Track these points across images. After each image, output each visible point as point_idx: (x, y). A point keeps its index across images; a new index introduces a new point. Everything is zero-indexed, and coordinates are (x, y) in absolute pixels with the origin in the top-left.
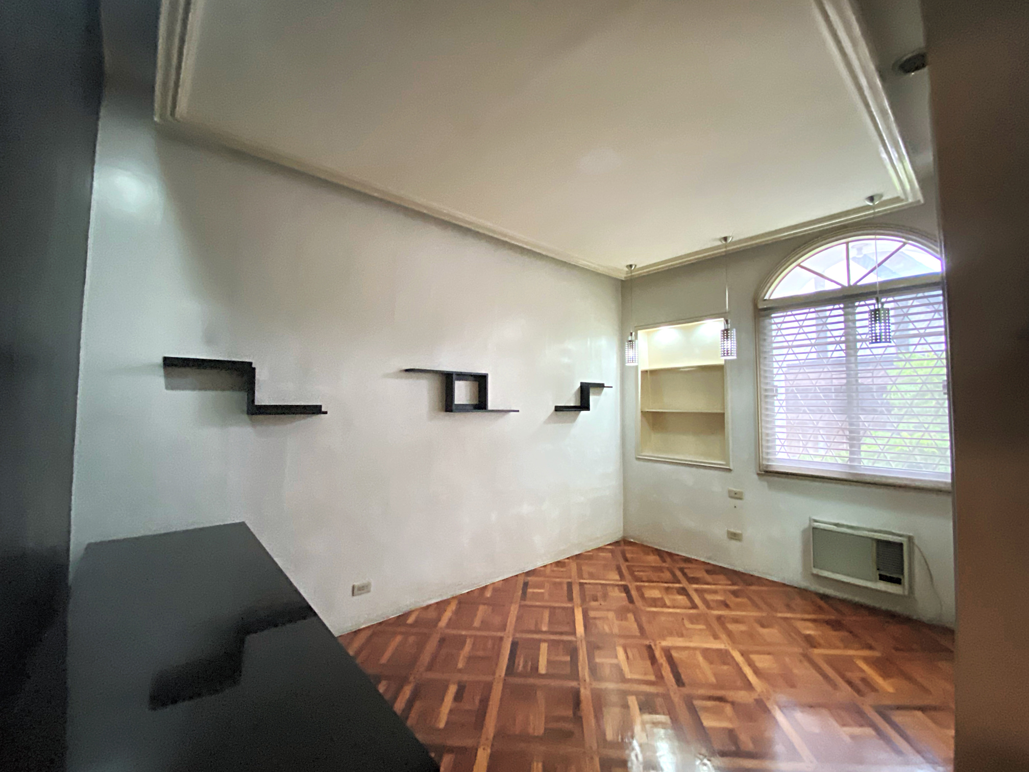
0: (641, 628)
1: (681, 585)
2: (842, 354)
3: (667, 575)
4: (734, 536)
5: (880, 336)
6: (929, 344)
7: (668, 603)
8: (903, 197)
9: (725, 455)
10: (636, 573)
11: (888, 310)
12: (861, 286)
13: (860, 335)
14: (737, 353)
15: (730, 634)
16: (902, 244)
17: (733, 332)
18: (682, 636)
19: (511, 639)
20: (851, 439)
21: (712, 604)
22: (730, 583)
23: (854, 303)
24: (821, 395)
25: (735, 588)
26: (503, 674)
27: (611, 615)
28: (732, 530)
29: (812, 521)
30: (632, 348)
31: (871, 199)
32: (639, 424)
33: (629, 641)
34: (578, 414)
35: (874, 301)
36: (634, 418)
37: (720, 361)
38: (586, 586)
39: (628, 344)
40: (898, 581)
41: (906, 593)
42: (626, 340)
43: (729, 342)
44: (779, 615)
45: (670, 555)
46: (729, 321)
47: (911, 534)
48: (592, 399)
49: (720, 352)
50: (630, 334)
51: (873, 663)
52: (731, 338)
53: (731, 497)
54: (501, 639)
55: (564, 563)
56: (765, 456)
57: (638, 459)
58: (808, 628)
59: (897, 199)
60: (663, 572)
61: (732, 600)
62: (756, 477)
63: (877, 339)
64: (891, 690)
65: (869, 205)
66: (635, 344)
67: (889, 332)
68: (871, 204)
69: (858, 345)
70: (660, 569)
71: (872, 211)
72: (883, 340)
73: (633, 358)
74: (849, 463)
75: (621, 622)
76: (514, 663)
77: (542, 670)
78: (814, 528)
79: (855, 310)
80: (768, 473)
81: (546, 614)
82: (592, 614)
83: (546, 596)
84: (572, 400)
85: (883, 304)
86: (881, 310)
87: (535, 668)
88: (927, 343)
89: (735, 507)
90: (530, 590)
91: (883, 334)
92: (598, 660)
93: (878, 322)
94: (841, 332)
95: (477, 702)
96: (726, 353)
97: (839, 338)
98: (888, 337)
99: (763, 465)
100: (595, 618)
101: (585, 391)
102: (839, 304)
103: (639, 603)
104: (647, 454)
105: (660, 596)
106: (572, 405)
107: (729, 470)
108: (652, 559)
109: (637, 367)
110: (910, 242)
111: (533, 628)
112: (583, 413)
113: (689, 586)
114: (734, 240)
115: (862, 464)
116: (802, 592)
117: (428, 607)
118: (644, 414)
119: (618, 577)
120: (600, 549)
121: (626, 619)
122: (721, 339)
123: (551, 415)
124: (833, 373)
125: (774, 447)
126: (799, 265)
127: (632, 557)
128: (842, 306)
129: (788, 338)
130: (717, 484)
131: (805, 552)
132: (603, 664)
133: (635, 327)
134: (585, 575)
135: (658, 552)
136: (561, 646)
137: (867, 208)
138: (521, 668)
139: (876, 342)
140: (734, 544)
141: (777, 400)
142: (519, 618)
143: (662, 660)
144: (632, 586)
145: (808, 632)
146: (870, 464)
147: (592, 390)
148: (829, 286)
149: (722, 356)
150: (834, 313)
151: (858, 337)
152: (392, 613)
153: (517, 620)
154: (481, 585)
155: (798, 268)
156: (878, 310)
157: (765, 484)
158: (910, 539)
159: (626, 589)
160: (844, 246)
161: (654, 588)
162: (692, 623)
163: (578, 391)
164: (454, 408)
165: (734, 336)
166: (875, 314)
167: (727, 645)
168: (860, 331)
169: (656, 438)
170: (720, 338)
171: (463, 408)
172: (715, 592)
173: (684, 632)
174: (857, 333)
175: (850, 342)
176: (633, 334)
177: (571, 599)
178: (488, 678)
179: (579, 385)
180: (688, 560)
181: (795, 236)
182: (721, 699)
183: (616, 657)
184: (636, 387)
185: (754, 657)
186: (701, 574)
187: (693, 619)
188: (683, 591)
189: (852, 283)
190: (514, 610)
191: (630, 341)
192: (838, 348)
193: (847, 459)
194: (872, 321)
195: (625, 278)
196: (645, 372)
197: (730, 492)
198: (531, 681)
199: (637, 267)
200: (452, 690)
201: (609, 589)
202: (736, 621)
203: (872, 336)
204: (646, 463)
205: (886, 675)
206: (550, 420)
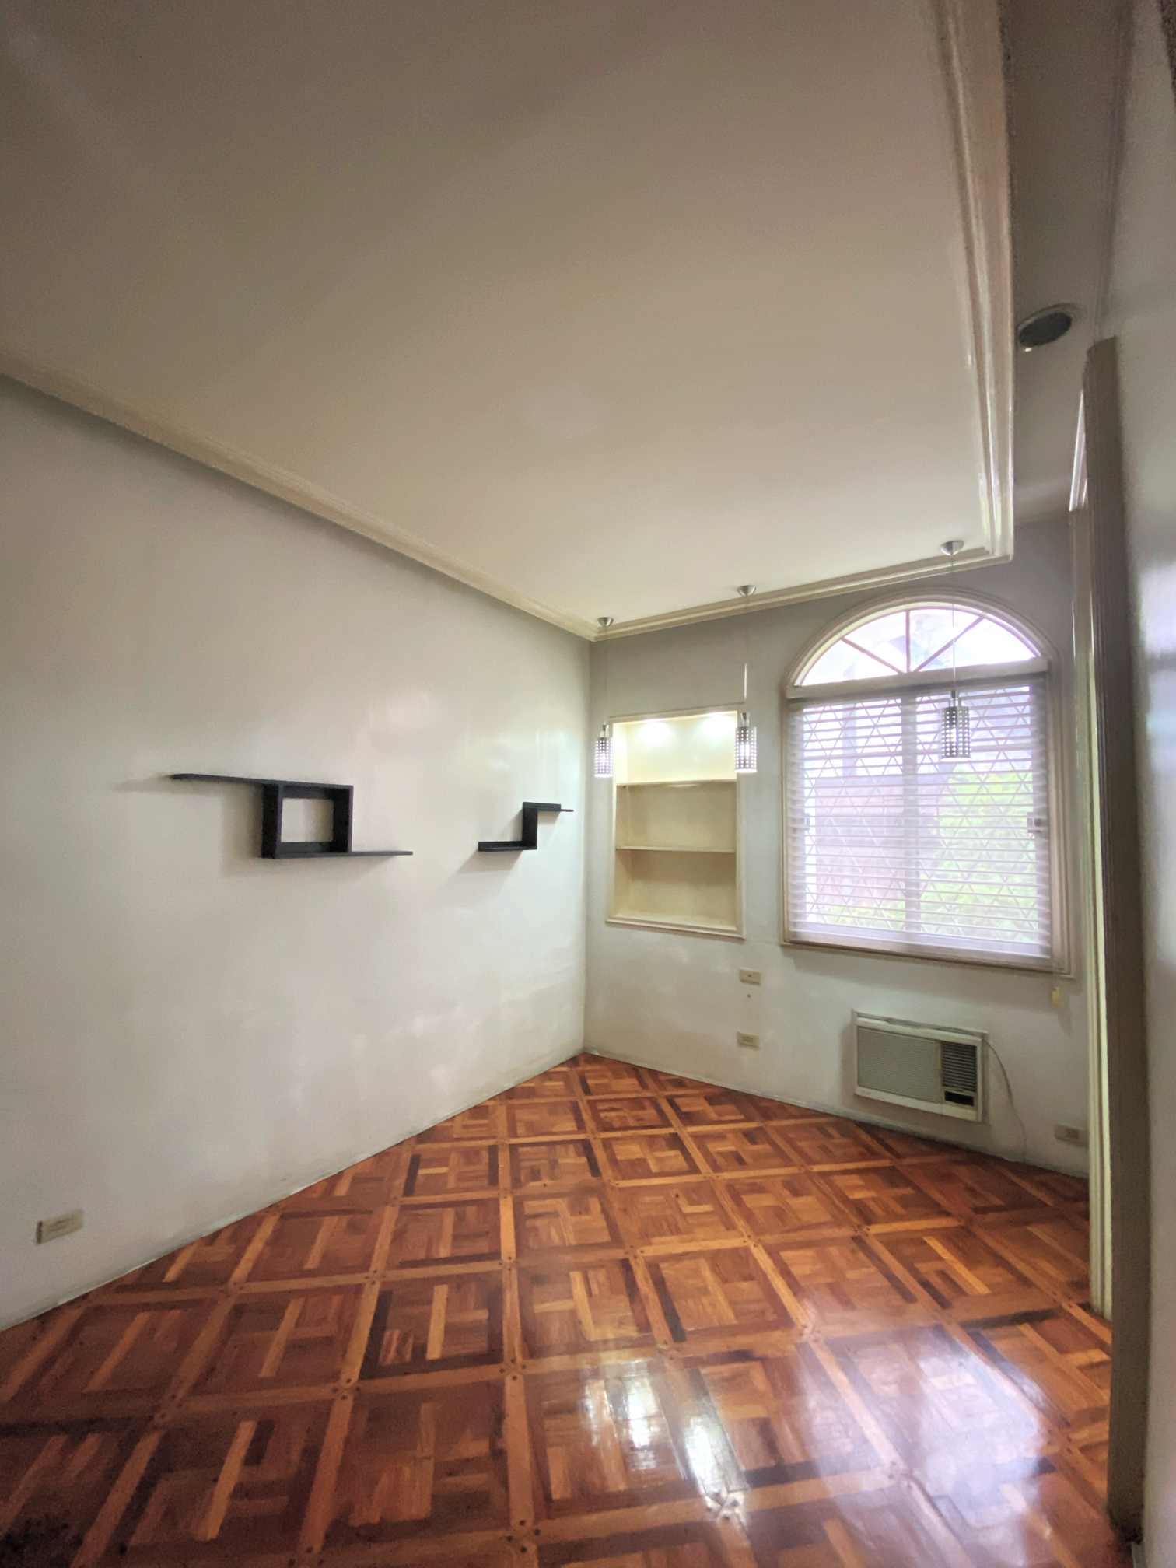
0: (612, 1226)
1: (671, 1130)
2: (898, 771)
3: (650, 1113)
4: (747, 1041)
5: (957, 747)
6: (1010, 761)
7: (654, 1169)
8: (988, 548)
9: (734, 917)
10: (603, 1115)
11: (967, 709)
12: (926, 673)
13: (923, 744)
14: (757, 764)
15: (749, 1216)
16: (977, 617)
17: (754, 733)
18: (675, 1230)
19: (377, 1288)
20: (908, 894)
21: (720, 1160)
22: (742, 1117)
23: (916, 697)
24: (869, 829)
25: (753, 1125)
26: (355, 1377)
27: (561, 1205)
28: (744, 1032)
29: (855, 1015)
30: (605, 750)
31: (949, 546)
32: (612, 869)
33: (589, 1257)
34: (518, 855)
35: (948, 696)
36: (606, 861)
37: (731, 775)
38: (522, 1150)
39: (599, 744)
40: (967, 1101)
41: (980, 1119)
42: (595, 738)
43: (748, 746)
44: (816, 1168)
45: (654, 1074)
46: (748, 716)
47: (985, 1032)
48: (542, 830)
49: (733, 764)
50: (602, 727)
51: (948, 1237)
52: (750, 741)
53: (743, 981)
54: (358, 1289)
55: (487, 1107)
56: (792, 919)
57: (609, 924)
58: (857, 1188)
59: (980, 552)
60: (644, 1108)
61: (748, 1149)
62: (778, 950)
63: (953, 751)
64: (982, 1289)
65: (946, 556)
66: (610, 744)
67: (969, 742)
68: (949, 554)
69: (920, 758)
70: (637, 1103)
71: (949, 565)
72: (961, 753)
73: (605, 767)
74: (904, 930)
75: (578, 1218)
76: (380, 1343)
77: (434, 1352)
78: (860, 1027)
79: (917, 708)
80: (797, 946)
81: (449, 1217)
82: (531, 1207)
83: (451, 1183)
84: (506, 830)
85: (960, 700)
86: (958, 708)
87: (420, 1350)
88: (1007, 760)
89: (749, 996)
90: (421, 1172)
91: (961, 744)
92: (539, 1308)
93: (954, 726)
94: (896, 740)
95: (295, 1456)
96: (743, 763)
97: (894, 747)
98: (967, 749)
99: (789, 931)
100: (536, 1216)
101: (530, 818)
102: (895, 699)
103: (607, 1173)
104: (624, 915)
105: (640, 1155)
106: (508, 839)
107: (741, 940)
108: (627, 1085)
109: (610, 780)
110: (989, 615)
111: (421, 1255)
112: (526, 854)
113: (683, 1130)
114: (758, 592)
115: (922, 932)
116: (843, 1124)
117: (217, 1234)
118: (620, 852)
119: (571, 1126)
120: (547, 1075)
121: (587, 1210)
122: (737, 742)
123: (473, 857)
124: (885, 798)
125: (803, 906)
126: (842, 639)
127: (597, 1085)
128: (899, 701)
129: (826, 745)
130: (723, 961)
131: (845, 1063)
132: (549, 1313)
133: (611, 717)
134: (521, 1130)
135: (635, 1071)
136: (473, 1286)
137: (941, 560)
138: (392, 1355)
139: (952, 756)
140: (747, 1052)
141: (809, 835)
142: (398, 1236)
143: (645, 1287)
144: (597, 1138)
145: (857, 1195)
146: (933, 932)
147: (541, 817)
148: (886, 672)
149: (737, 768)
150: (888, 711)
151: (920, 747)
152: (133, 1261)
153: (393, 1240)
154: (329, 1173)
155: (841, 642)
156: (954, 709)
157: (792, 961)
158: (983, 1036)
159: (586, 1148)
160: (904, 614)
161: (631, 1139)
162: (692, 1203)
163: (517, 818)
164: (278, 850)
165: (753, 737)
166: (951, 715)
167: (746, 1239)
168: (922, 738)
169: (637, 889)
170: (735, 740)
171: (299, 851)
172: (720, 1137)
173: (681, 1224)
174: (918, 741)
175: (909, 753)
176: (608, 727)
177: (493, 1180)
178: (324, 1392)
179: (520, 807)
180: (679, 1082)
181: (843, 593)
182: (743, 1356)
183: (571, 1296)
184: (609, 810)
185: (786, 1255)
186: (700, 1106)
187: (694, 1194)
188: (675, 1142)
189: (913, 669)
190: (389, 1218)
191: (602, 739)
192: (893, 762)
193: (902, 924)
194: (947, 724)
195: (596, 638)
196: (622, 789)
197: (742, 973)
198: (412, 1382)
199: (614, 623)
200: (246, 1432)
201: (560, 1149)
202: (757, 1188)
203: (946, 747)
204: (621, 930)
205: (971, 1262)
206: (468, 867)
